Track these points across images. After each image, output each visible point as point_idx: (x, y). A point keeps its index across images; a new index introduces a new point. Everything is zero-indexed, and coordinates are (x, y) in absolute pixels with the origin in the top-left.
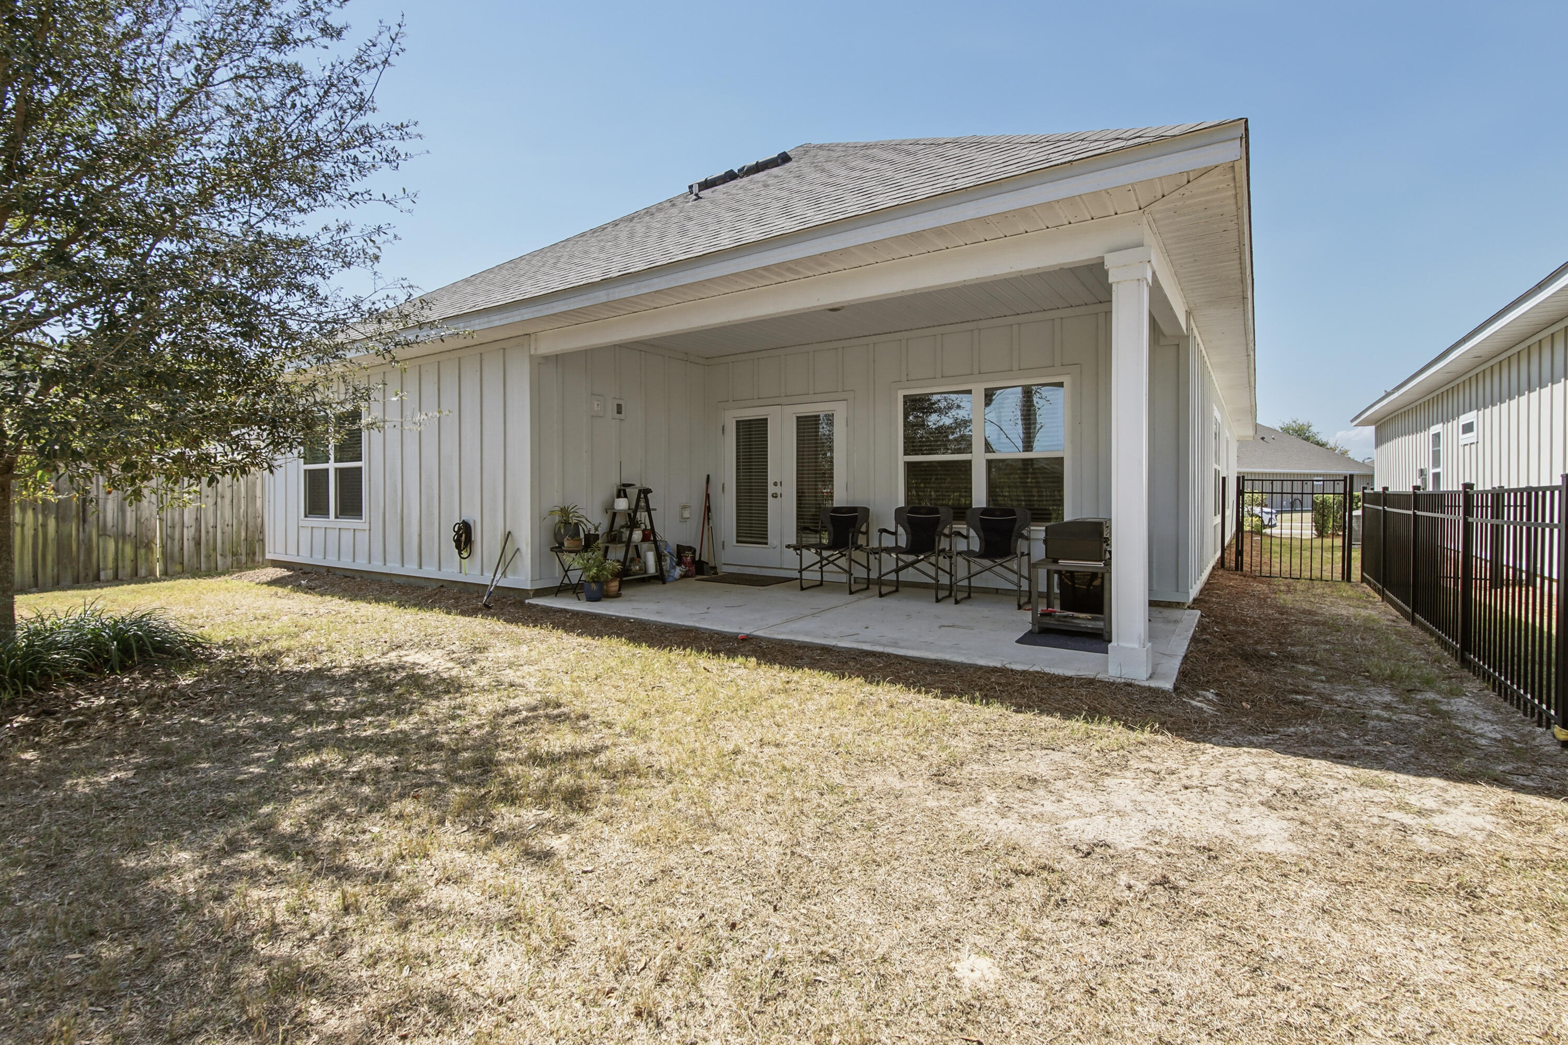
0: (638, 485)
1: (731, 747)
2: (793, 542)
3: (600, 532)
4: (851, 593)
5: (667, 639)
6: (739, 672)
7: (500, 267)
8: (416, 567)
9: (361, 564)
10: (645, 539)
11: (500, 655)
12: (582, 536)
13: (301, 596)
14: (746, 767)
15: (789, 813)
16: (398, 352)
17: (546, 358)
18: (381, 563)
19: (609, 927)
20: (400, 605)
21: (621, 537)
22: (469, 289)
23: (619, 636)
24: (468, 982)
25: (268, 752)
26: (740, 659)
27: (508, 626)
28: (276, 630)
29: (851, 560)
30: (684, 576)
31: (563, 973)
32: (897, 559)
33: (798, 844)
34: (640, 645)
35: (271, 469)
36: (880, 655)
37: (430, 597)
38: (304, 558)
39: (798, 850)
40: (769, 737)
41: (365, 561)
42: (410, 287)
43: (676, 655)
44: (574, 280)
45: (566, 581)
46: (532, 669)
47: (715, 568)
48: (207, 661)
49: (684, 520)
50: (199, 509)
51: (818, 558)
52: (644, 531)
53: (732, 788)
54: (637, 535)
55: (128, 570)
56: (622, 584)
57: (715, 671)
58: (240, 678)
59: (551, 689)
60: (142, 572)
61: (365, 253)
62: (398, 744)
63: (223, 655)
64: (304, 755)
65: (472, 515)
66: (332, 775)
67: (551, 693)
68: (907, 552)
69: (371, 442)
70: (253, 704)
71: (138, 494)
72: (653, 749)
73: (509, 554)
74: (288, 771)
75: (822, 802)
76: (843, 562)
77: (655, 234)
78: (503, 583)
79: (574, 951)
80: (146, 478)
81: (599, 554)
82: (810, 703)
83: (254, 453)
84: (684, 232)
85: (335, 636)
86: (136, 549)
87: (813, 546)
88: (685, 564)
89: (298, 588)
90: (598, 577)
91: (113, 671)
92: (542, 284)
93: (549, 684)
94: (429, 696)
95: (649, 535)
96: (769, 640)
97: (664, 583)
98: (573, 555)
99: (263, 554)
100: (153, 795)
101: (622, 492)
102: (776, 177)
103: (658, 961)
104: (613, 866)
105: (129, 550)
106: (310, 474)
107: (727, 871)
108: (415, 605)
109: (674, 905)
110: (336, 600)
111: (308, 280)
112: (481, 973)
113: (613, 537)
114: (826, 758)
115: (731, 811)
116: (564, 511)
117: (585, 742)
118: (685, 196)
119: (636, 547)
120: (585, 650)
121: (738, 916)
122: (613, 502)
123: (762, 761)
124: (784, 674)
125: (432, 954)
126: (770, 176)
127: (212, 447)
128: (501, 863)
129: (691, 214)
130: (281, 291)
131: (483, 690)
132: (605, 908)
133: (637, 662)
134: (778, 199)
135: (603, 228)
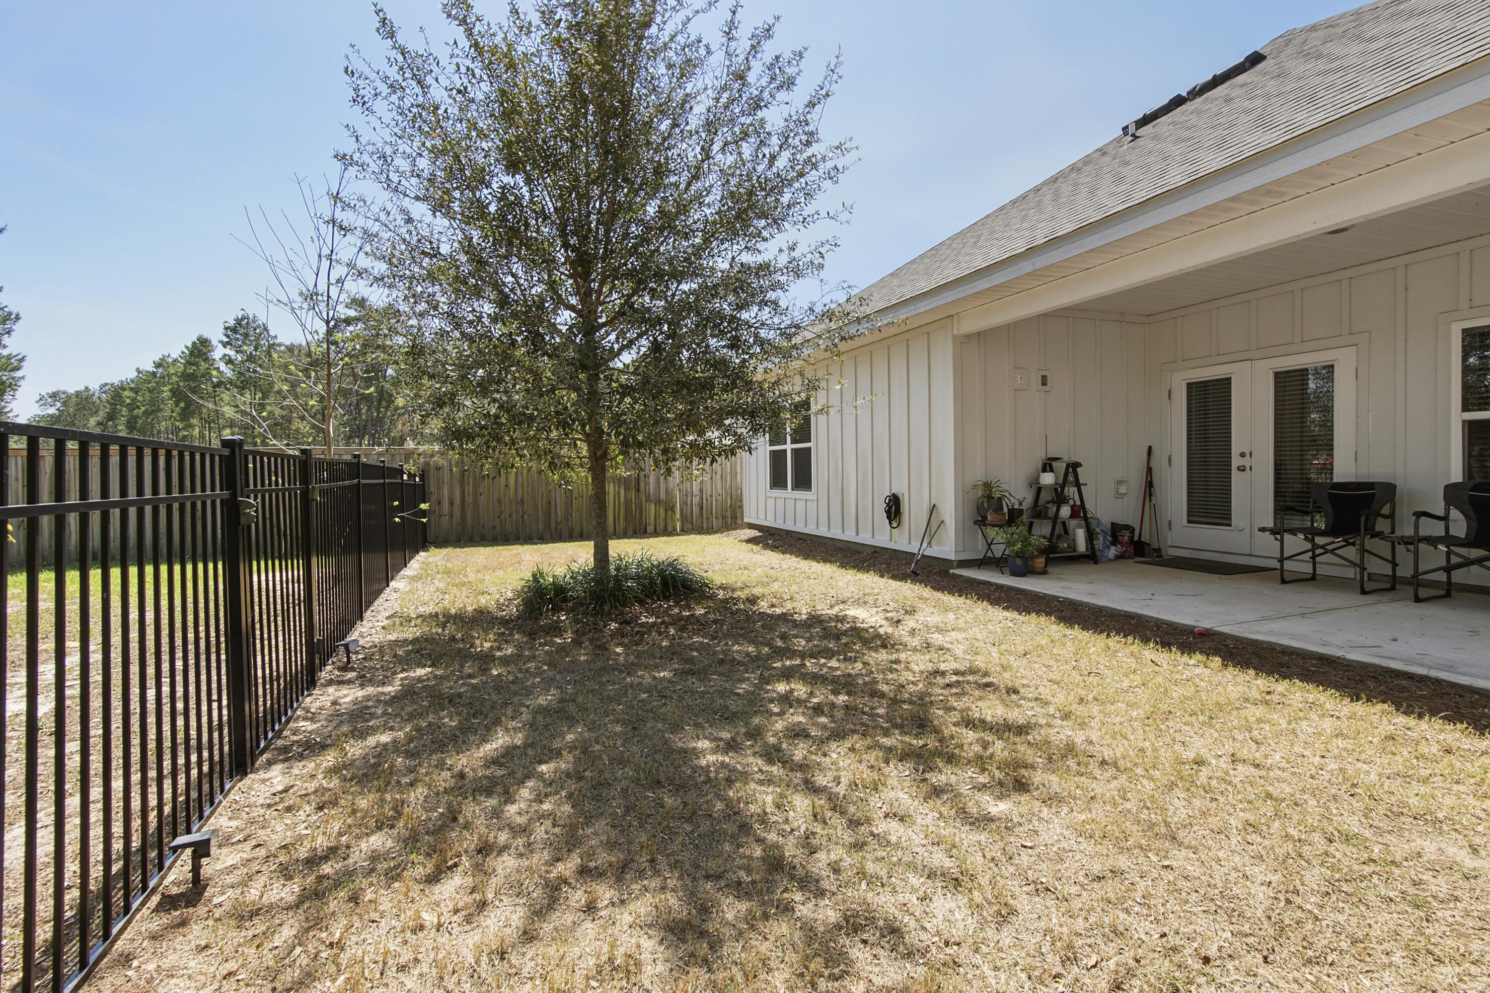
0: (1066, 459)
1: (1192, 755)
2: (1271, 524)
3: (1025, 506)
4: (1364, 592)
5: (1103, 623)
6: (1198, 671)
7: (922, 256)
8: (854, 533)
9: (811, 530)
10: (1074, 515)
11: (929, 619)
12: (1005, 510)
13: (768, 553)
14: (1214, 782)
15: (1280, 852)
16: (843, 347)
17: (969, 337)
18: (826, 529)
19: (1053, 910)
20: (843, 566)
21: (1047, 513)
22: (895, 282)
23: (1048, 614)
24: (917, 914)
25: (754, 677)
26: (1198, 656)
27: (935, 593)
28: (754, 580)
29: (1363, 551)
30: (1120, 557)
31: (1006, 937)
32: (1448, 554)
33: (1297, 892)
34: (1072, 628)
35: (750, 450)
36: (1423, 679)
37: (866, 561)
38: (769, 523)
39: (1298, 900)
40: (1244, 753)
41: (814, 527)
42: (849, 287)
43: (1114, 641)
44: (996, 254)
45: (989, 554)
46: (960, 636)
47: (1159, 550)
48: (712, 597)
49: (1120, 496)
50: (702, 482)
51: (1309, 546)
52: (1072, 507)
53: (1197, 802)
54: (1065, 511)
55: (662, 526)
56: (1048, 561)
57: (1165, 666)
58: (732, 613)
59: (978, 657)
60: (670, 528)
61: (812, 263)
62: (846, 684)
63: (721, 594)
64: (778, 681)
65: (900, 488)
66: (799, 702)
67: (980, 662)
68: (1467, 543)
69: (819, 425)
70: (742, 635)
71: (669, 471)
72: (1094, 738)
73: (934, 528)
74: (767, 692)
75: (1332, 849)
76: (1351, 552)
77: (1084, 191)
78: (929, 552)
79: (1017, 920)
80: (674, 459)
81: (1023, 529)
82: (1304, 723)
83: (739, 438)
84: (1120, 179)
85: (794, 588)
86: (666, 511)
87: (1301, 530)
88: (1121, 543)
89: (766, 546)
90: (1022, 552)
91: (659, 599)
92: (963, 265)
93: (976, 654)
94: (870, 648)
95: (1079, 511)
96: (1237, 639)
97: (1096, 563)
98: (996, 529)
99: (742, 518)
100: (685, 692)
101: (1047, 466)
102: (1242, 86)
103: (1112, 964)
104: (1055, 849)
105: (662, 511)
106: (773, 454)
107: (1194, 895)
108: (854, 567)
109: (1127, 912)
110: (794, 558)
111: (771, 295)
112: (928, 910)
113: (1038, 512)
114: (1335, 797)
115: (1195, 828)
116: (987, 486)
117: (1016, 716)
118: (1118, 140)
119: (1064, 523)
120: (1011, 625)
121: (1213, 952)
122: (1038, 477)
123: (1236, 781)
124: (1262, 683)
125: (885, 877)
126: (1233, 87)
127: (713, 434)
128: (941, 814)
129: (1128, 158)
130: (756, 308)
131: (915, 650)
132: (1048, 890)
133: (1069, 644)
134: (1246, 112)
135: (1024, 197)
